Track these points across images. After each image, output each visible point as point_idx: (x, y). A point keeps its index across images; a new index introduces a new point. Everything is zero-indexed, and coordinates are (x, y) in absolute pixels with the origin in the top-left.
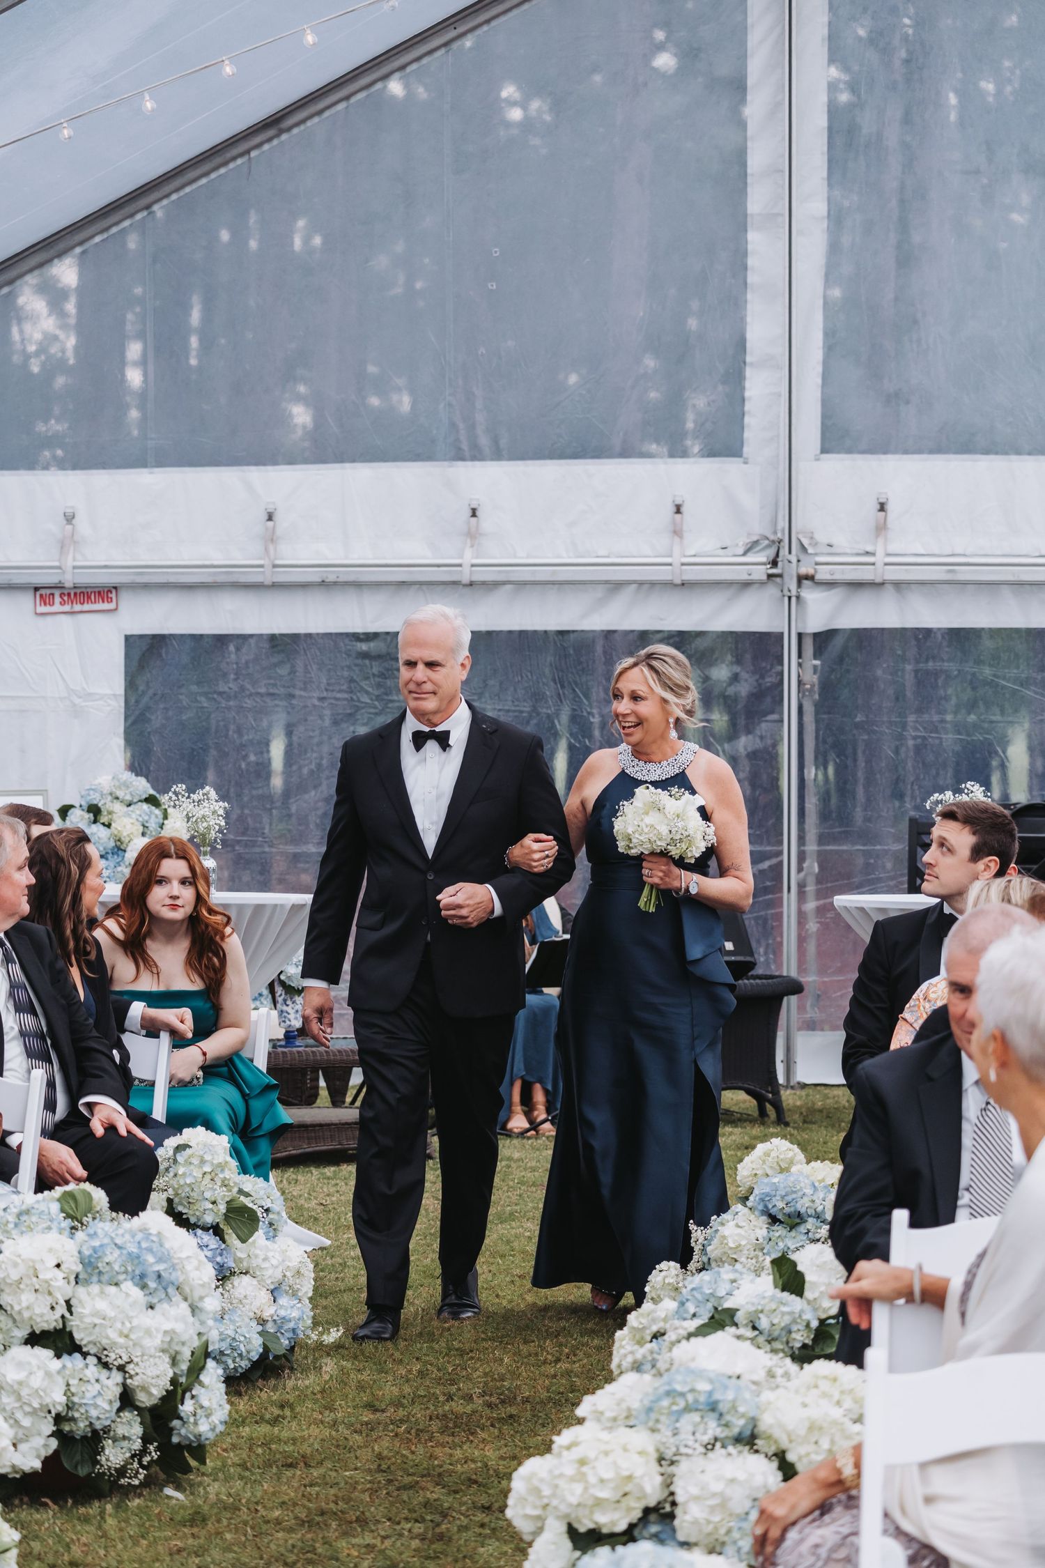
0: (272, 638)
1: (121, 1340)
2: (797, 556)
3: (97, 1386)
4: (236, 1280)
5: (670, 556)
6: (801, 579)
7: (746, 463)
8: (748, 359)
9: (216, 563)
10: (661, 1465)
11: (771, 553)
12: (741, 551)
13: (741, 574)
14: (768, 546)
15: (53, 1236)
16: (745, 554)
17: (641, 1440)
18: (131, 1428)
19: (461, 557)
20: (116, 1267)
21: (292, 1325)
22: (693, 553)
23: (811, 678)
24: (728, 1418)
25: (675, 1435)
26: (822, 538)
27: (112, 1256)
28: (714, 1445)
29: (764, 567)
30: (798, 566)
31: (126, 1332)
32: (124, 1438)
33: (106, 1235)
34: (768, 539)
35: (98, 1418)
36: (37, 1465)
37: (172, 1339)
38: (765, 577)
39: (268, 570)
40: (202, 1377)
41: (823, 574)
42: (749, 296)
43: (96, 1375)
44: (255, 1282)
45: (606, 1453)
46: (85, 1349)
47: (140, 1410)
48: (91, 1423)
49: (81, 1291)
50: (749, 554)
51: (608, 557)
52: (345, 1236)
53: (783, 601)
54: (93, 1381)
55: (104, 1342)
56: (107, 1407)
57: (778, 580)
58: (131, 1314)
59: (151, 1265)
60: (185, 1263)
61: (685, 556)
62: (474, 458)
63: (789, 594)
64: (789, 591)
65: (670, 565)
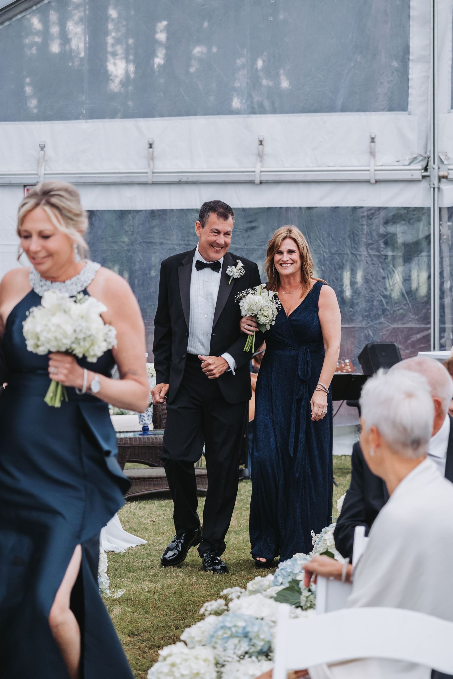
0: (153, 211)
2: (438, 166)
5: (369, 166)
6: (440, 178)
7: (410, 114)
8: (411, 57)
9: (121, 171)
10: (217, 667)
11: (424, 164)
12: (407, 163)
13: (407, 176)
14: (423, 160)
16: (409, 164)
17: (207, 653)
19: (255, 168)
22: (381, 164)
23: (446, 231)
24: (254, 641)
25: (225, 650)
28: (244, 656)
29: (420, 172)
30: (438, 171)
34: (422, 156)
38: (420, 177)
39: (150, 175)
42: (411, 23)
45: (186, 660)
50: (412, 164)
51: (335, 166)
52: (158, 538)
53: (430, 190)
57: (428, 178)
61: (377, 166)
62: (261, 113)
63: (434, 186)
64: (434, 185)
65: (369, 170)
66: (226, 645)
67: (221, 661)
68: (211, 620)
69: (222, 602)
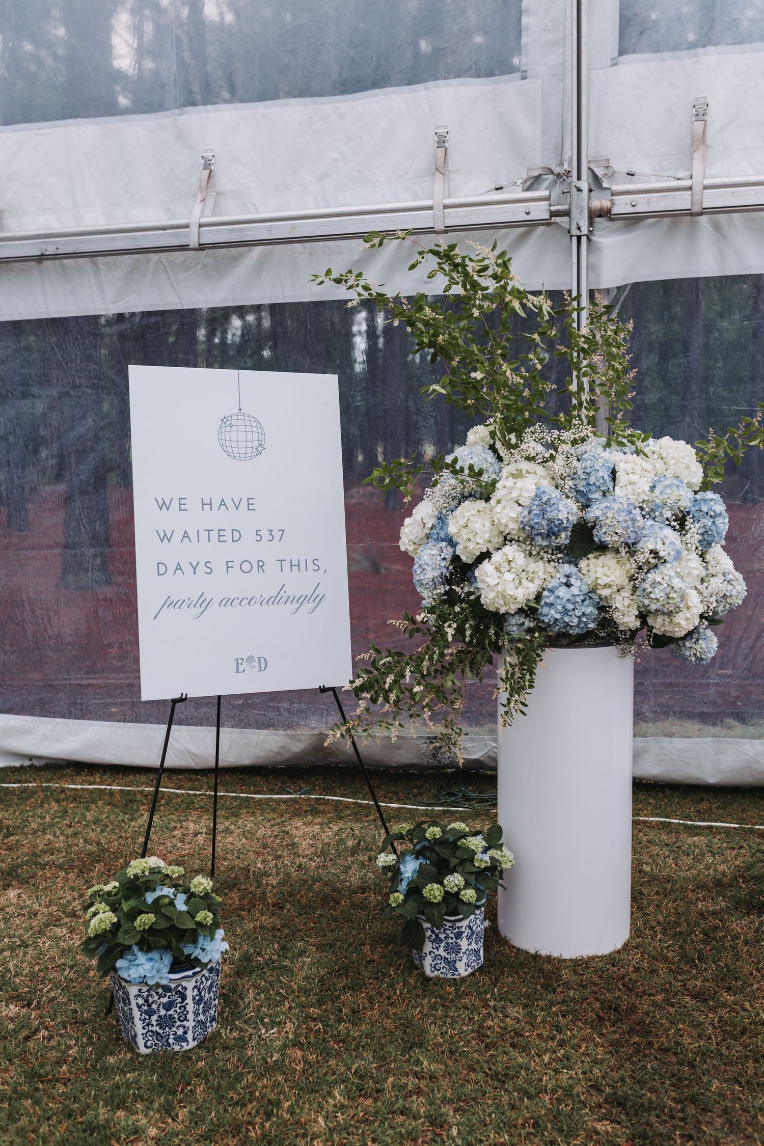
2: (589, 187)
5: (432, 198)
6: (595, 215)
7: (524, 78)
12: (519, 190)
13: (517, 215)
14: (553, 180)
16: (523, 192)
19: (187, 217)
26: (619, 166)
29: (546, 203)
30: (589, 200)
34: (552, 173)
38: (547, 216)
41: (622, 206)
50: (532, 189)
53: (570, 244)
57: (564, 217)
61: (448, 197)
62: (206, 102)
63: (578, 233)
64: (579, 228)
65: (431, 208)
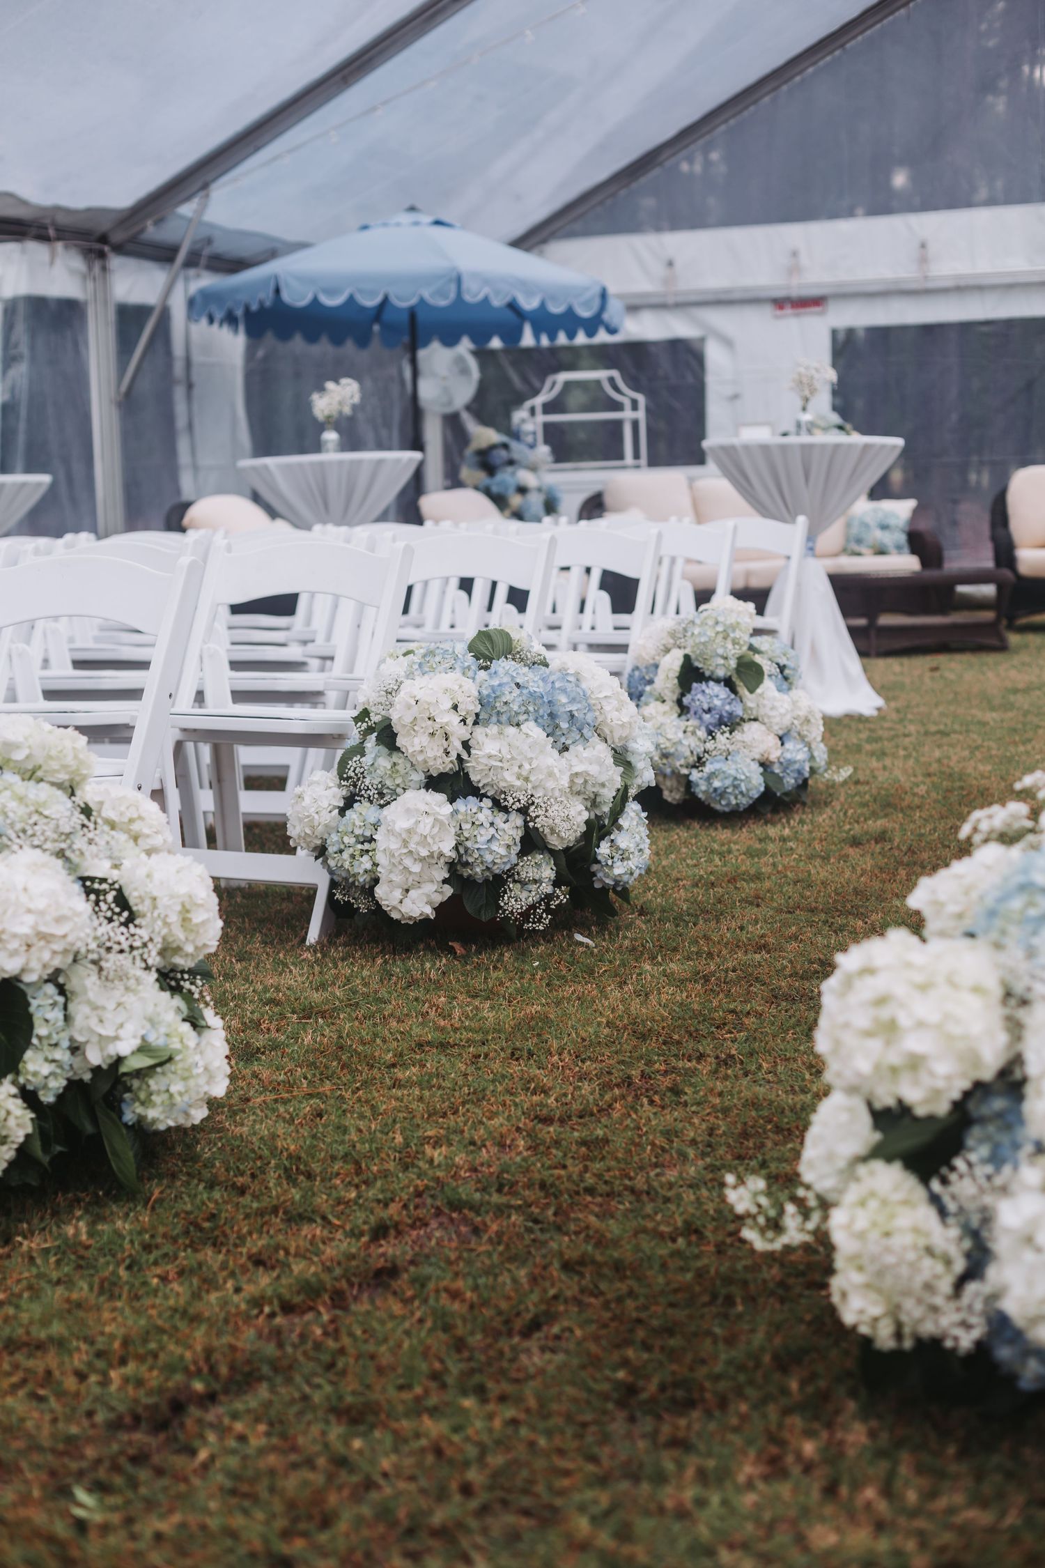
0: (925, 326)
1: (518, 783)
3: (492, 831)
4: (746, 726)
9: (887, 278)
10: (1007, 1006)
15: (456, 675)
17: (978, 963)
18: (543, 871)
20: (515, 707)
21: (797, 766)
25: (1030, 957)
27: (512, 696)
31: (524, 773)
32: (535, 881)
33: (507, 673)
35: (495, 864)
36: (429, 911)
37: (586, 781)
39: (922, 281)
40: (621, 821)
43: (491, 819)
44: (763, 728)
46: (482, 791)
47: (552, 853)
48: (488, 869)
49: (479, 730)
54: (487, 825)
55: (502, 784)
56: (503, 851)
58: (530, 755)
59: (564, 705)
60: (604, 703)
66: (1035, 941)
67: (1019, 988)
68: (989, 854)
69: (1018, 809)
